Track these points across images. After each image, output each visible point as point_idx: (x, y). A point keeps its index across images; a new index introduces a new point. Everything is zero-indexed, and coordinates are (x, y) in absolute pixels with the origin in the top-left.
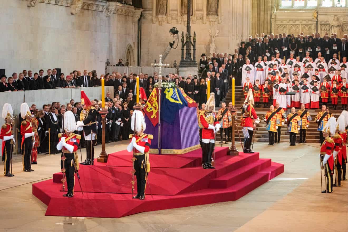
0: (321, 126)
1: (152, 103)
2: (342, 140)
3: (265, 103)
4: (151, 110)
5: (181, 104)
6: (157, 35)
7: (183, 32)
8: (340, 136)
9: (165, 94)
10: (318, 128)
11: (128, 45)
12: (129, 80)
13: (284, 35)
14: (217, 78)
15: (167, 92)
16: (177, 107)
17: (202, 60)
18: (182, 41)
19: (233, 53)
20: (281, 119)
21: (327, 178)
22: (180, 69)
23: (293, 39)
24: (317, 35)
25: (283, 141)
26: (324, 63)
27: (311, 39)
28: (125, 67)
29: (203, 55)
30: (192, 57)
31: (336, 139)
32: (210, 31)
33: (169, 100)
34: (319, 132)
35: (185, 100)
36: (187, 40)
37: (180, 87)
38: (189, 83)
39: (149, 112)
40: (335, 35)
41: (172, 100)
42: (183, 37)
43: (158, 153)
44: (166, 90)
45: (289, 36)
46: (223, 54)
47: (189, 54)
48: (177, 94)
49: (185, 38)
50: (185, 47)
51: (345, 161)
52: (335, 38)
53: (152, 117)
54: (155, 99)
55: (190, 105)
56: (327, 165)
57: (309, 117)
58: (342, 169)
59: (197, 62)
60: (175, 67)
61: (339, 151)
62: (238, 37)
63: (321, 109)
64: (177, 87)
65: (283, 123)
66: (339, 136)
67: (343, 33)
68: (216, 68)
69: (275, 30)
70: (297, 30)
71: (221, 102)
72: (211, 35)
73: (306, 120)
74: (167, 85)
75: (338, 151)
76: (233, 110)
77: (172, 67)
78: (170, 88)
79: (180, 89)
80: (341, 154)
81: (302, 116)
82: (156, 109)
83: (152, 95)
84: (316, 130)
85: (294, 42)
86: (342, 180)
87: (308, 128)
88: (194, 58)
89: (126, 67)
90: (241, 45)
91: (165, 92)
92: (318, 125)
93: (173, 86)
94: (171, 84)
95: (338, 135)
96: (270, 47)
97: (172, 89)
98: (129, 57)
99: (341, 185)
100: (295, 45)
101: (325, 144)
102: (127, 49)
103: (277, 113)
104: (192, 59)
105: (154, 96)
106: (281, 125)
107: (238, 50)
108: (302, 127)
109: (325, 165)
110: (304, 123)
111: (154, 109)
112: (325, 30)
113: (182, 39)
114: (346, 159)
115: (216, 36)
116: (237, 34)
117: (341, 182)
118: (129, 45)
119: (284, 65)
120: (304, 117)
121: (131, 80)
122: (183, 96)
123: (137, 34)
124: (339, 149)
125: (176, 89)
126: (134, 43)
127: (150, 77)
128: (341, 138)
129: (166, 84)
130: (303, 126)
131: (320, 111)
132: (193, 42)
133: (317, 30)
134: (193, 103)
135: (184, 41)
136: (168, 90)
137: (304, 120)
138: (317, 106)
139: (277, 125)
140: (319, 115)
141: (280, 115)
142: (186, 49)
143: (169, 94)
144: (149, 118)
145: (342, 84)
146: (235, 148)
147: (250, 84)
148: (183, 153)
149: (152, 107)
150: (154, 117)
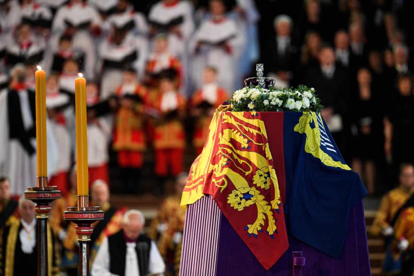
1: (249, 173)
4: (250, 203)
15: (308, 126)
39: (240, 208)
44: (300, 119)
53: (253, 229)
91: (297, 128)
97: (315, 115)
111: (262, 197)
136: (312, 121)
144: (241, 233)
149: (253, 188)
150: (260, 228)
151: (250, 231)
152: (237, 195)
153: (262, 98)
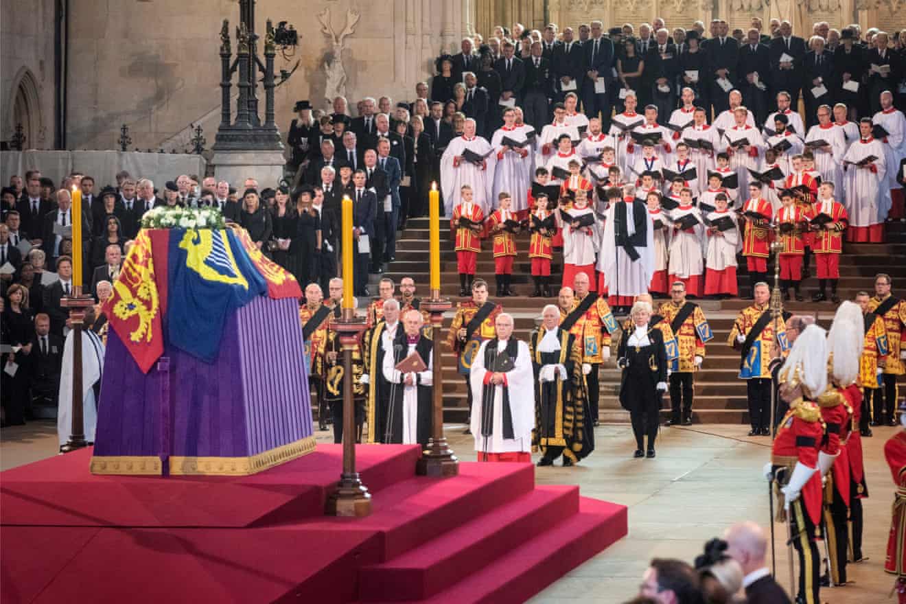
0: (752, 361)
1: (135, 285)
2: (850, 410)
3: (538, 280)
4: (133, 313)
5: (242, 287)
6: (126, 35)
7: (226, 23)
8: (842, 397)
9: (184, 253)
10: (742, 367)
11: (20, 70)
12: (28, 201)
13: (596, 28)
14: (357, 189)
15: (190, 243)
16: (227, 298)
17: (300, 122)
18: (222, 55)
19: (412, 97)
20: (599, 335)
21: (796, 553)
22: (217, 158)
23: (628, 43)
24: (718, 27)
25: (608, 417)
26: (747, 127)
27: (693, 42)
28: (12, 153)
29: (302, 106)
30: (262, 113)
31: (828, 409)
32: (324, 19)
33: (197, 275)
34: (746, 384)
35: (257, 270)
36: (243, 52)
37: (237, 225)
38: (252, 211)
39: (125, 317)
40: (787, 28)
41: (209, 274)
42: (227, 42)
43: (159, 472)
44: (186, 236)
45: (614, 32)
46: (374, 101)
47: (248, 102)
48: (229, 252)
49: (234, 43)
50: (235, 78)
51: (860, 490)
52: (785, 38)
53: (136, 336)
54: (145, 272)
55: (275, 291)
56: (798, 506)
57: (702, 328)
58: (850, 519)
59: (278, 133)
60: (199, 150)
61: (839, 452)
62: (427, 38)
63: (753, 298)
64: (227, 225)
65: (606, 352)
66: (838, 398)
67: (812, 16)
68: (351, 153)
69: (560, 10)
70: (643, 8)
71: (374, 277)
72: (326, 31)
73: (693, 338)
74: (190, 217)
75: (833, 453)
76: (433, 307)
77: (186, 152)
78: (202, 228)
79: (239, 232)
80: (846, 462)
81: (676, 325)
82: (149, 309)
83: (135, 257)
84: (733, 377)
85: (631, 55)
86: (849, 562)
87: (701, 370)
88: (270, 116)
89: (16, 152)
90: (440, 68)
91: (181, 245)
92: (740, 357)
93: (213, 220)
94: (206, 213)
95: (834, 393)
96: (547, 75)
97: (209, 232)
98: (25, 117)
99: (848, 580)
100: (638, 64)
101: (787, 426)
102: (16, 88)
103: (584, 317)
104: (262, 123)
105: (141, 258)
106: (601, 358)
107: (427, 86)
108: (680, 365)
109: (792, 504)
110: (686, 351)
111: (144, 308)
112: (746, 7)
113: (222, 49)
114: (863, 483)
115: (346, 36)
116: (426, 26)
117: (848, 567)
118: (23, 73)
119: (601, 138)
120: (685, 329)
121: (35, 202)
122: (249, 259)
123: (52, 32)
124: (837, 447)
125: (223, 233)
126: (41, 63)
127: (108, 190)
128: (845, 403)
129: (186, 213)
130: (683, 361)
131: (746, 306)
132: (263, 60)
133: (715, 10)
134: (287, 282)
135: (230, 55)
136: (196, 237)
137: (684, 338)
138: (730, 285)
139: (588, 359)
140: (745, 321)
141: (596, 322)
142: (240, 86)
143: (196, 252)
144: (124, 340)
145: (819, 206)
146: (446, 448)
147: (476, 208)
148: (256, 471)
149: (136, 300)
150: (142, 336)
151: (133, 339)
152: (122, 306)
153: (160, 217)
